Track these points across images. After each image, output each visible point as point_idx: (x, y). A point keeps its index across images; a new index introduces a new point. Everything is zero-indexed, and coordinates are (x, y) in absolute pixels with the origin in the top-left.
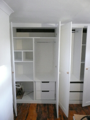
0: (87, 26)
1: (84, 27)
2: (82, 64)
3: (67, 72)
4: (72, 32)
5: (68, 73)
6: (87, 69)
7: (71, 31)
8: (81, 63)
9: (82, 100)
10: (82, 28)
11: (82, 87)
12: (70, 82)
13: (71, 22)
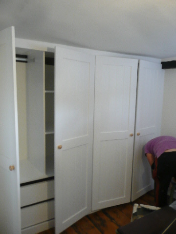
0: (54, 49)
1: (46, 51)
2: (47, 136)
3: (10, 167)
4: (17, 61)
5: (13, 168)
6: (60, 148)
7: (14, 58)
8: (45, 133)
9: (54, 219)
10: (42, 52)
11: (52, 190)
12: (19, 185)
13: (13, 28)
